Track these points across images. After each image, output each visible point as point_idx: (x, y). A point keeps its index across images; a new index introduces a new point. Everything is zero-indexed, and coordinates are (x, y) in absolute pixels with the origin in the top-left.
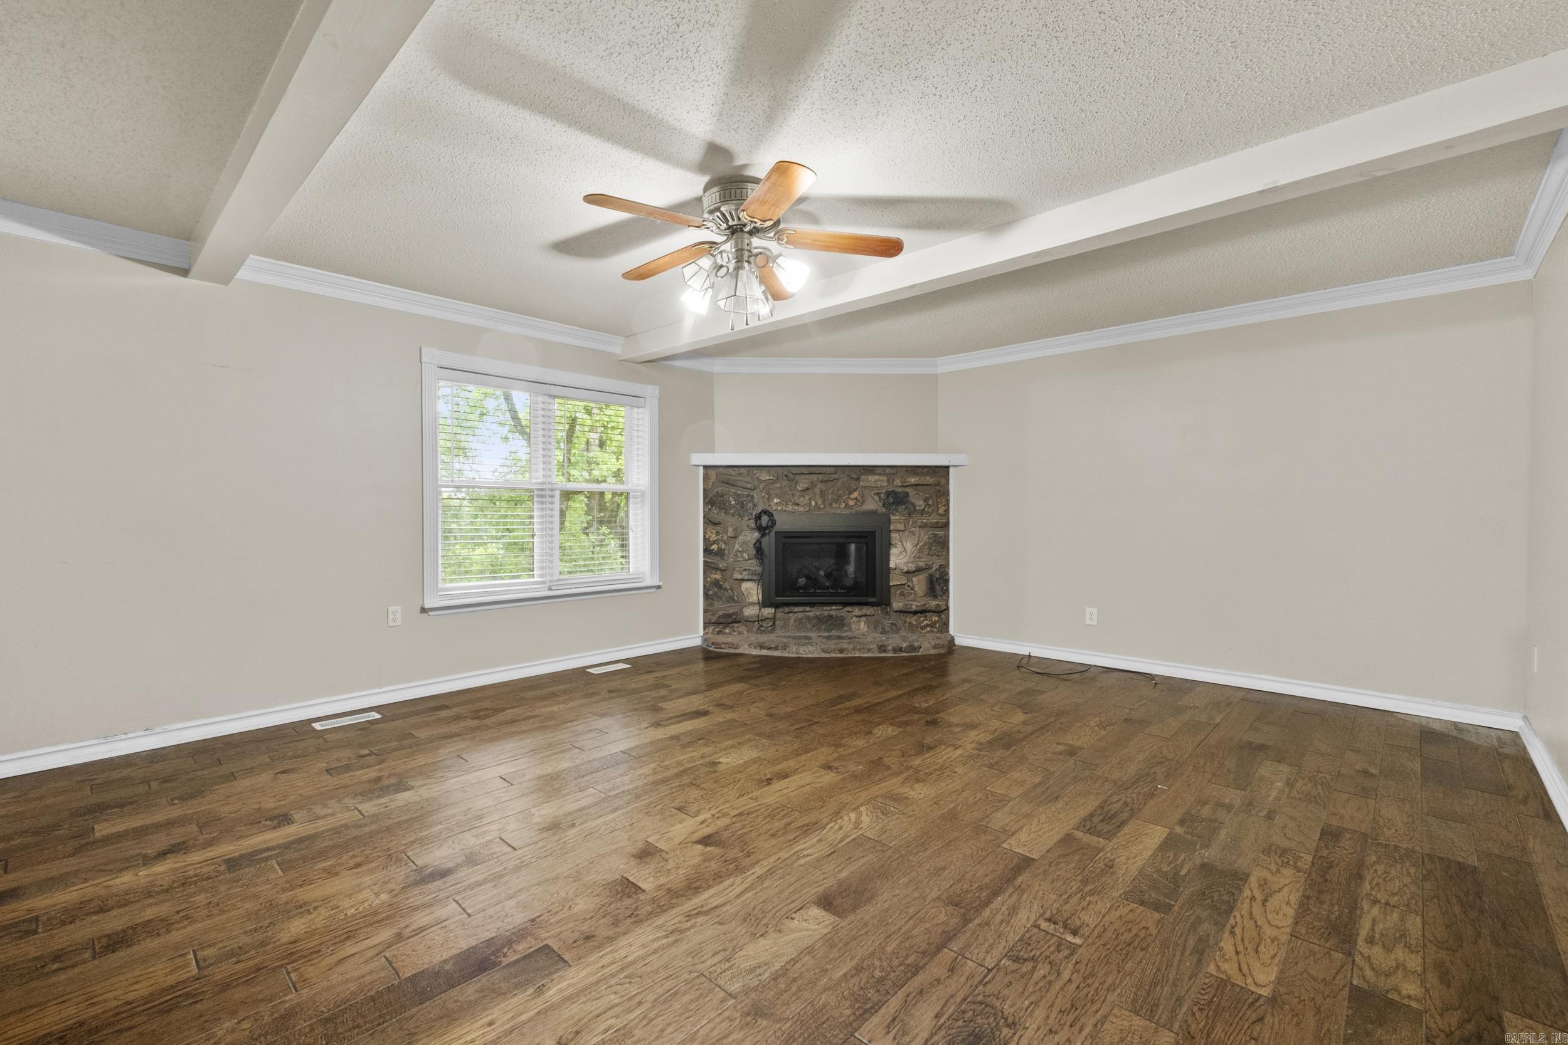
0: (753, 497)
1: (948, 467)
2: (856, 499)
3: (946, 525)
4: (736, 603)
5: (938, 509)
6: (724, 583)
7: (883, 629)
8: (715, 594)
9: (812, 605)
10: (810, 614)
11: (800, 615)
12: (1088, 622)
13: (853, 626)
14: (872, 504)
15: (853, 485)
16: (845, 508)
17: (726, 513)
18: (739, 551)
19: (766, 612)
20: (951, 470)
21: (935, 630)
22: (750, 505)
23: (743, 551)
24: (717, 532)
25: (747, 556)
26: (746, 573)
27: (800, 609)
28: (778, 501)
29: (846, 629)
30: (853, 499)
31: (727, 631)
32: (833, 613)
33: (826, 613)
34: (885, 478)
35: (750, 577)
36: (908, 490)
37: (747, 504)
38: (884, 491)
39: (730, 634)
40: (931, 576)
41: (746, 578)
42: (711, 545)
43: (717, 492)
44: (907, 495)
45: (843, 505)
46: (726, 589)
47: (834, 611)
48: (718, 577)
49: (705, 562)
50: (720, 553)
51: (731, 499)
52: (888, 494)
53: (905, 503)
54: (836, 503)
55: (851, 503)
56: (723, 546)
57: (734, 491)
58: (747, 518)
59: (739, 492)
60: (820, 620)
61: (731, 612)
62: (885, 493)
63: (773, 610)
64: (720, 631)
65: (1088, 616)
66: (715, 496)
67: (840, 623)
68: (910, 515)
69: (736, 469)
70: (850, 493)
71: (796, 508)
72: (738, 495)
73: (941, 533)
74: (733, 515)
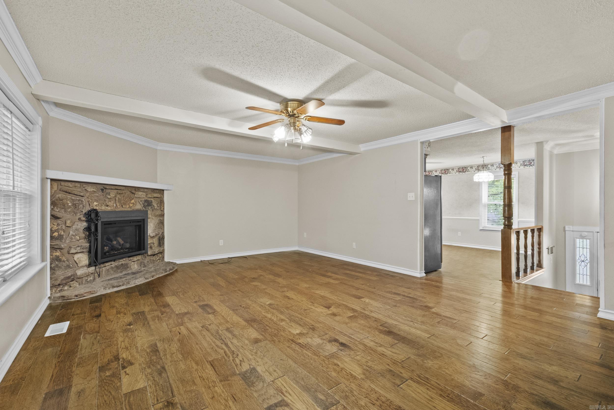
0: (82, 201)
1: (163, 190)
2: (133, 203)
3: (163, 215)
4: (72, 268)
5: (161, 209)
6: (62, 257)
7: (144, 265)
8: (57, 266)
9: (114, 260)
10: (113, 266)
11: (107, 268)
12: (220, 245)
13: (132, 267)
14: (139, 207)
15: (132, 195)
16: (129, 208)
17: (65, 211)
18: (73, 235)
19: (90, 270)
20: (165, 192)
21: (160, 261)
22: (81, 206)
23: (76, 235)
24: (58, 224)
25: (78, 238)
26: (79, 248)
27: (109, 263)
28: (97, 204)
29: (128, 269)
30: (132, 203)
31: (66, 288)
32: (123, 262)
33: (120, 263)
34: (144, 194)
35: (82, 250)
36: (152, 199)
37: (79, 206)
38: (144, 200)
39: (68, 289)
40: (159, 237)
41: (79, 251)
42: (53, 233)
43: (59, 197)
44: (152, 202)
45: (128, 206)
46: (64, 261)
47: (123, 261)
48: (58, 254)
49: (51, 245)
50: (60, 237)
51: (69, 202)
52: (146, 201)
53: (151, 205)
54: (125, 205)
55: (131, 205)
56: (62, 233)
57: (70, 197)
58: (79, 214)
59: (73, 198)
60: (117, 267)
61: (70, 275)
62: (144, 201)
63: (94, 267)
64: (61, 290)
65: (220, 243)
66: (57, 200)
67: (125, 267)
68: (153, 210)
69: (73, 183)
70: (131, 200)
71: (107, 208)
72: (73, 200)
73: (161, 218)
74: (70, 212)
